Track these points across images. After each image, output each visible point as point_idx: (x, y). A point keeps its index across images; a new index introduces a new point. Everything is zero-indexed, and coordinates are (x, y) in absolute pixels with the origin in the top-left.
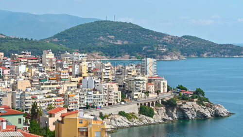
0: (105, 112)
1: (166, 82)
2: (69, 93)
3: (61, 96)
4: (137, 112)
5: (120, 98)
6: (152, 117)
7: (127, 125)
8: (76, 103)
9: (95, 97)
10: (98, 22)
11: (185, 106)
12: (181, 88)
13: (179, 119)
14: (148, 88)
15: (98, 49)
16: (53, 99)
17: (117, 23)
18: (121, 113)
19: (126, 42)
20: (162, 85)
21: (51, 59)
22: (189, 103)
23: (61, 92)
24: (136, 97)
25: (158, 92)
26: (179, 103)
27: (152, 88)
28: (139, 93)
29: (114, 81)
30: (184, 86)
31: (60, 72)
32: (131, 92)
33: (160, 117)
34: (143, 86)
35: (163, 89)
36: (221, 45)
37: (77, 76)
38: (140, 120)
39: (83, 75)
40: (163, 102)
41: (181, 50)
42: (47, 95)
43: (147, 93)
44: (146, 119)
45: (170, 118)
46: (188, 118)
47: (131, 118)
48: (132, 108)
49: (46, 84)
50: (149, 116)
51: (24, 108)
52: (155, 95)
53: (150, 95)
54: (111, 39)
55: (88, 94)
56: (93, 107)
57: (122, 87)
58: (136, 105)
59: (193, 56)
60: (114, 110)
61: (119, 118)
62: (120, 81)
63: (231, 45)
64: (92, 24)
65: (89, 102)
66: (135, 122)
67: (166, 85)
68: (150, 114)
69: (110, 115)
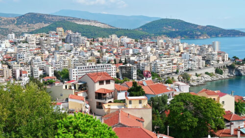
0: (198, 73)
1: (227, 55)
2: (179, 62)
3: (174, 64)
4: (214, 72)
5: (204, 64)
6: (222, 75)
7: (210, 80)
8: (183, 68)
9: (192, 64)
10: (162, 19)
11: (239, 68)
12: (235, 57)
13: (236, 75)
14: (218, 58)
15: (164, 34)
16: (171, 66)
17: (172, 20)
18: (207, 73)
19: (177, 30)
20: (225, 56)
21: (162, 43)
22: (242, 66)
23: (174, 62)
24: (212, 64)
25: (223, 60)
26: (237, 66)
27: (221, 59)
28: (214, 61)
29: (199, 55)
30: (237, 57)
31: (170, 50)
32: (209, 61)
33: (226, 74)
34: (216, 57)
35: (226, 59)
36: (228, 30)
37: (177, 52)
38: (217, 77)
39: (181, 51)
40: (227, 66)
41: (207, 33)
42: (168, 64)
43: (218, 61)
44: (220, 76)
45: (232, 75)
46: (242, 75)
47: (212, 76)
48: (211, 70)
49: (164, 57)
50: (220, 74)
51: (157, 71)
52: (222, 62)
53: (220, 62)
54: (170, 28)
55: (188, 63)
56: (191, 70)
57: (204, 58)
58: (213, 68)
59: (213, 36)
60: (203, 72)
61: (206, 76)
62: (203, 54)
63: (234, 30)
64: (159, 21)
65: (190, 67)
66: (215, 78)
67: (228, 56)
68: (221, 73)
69: (201, 74)
